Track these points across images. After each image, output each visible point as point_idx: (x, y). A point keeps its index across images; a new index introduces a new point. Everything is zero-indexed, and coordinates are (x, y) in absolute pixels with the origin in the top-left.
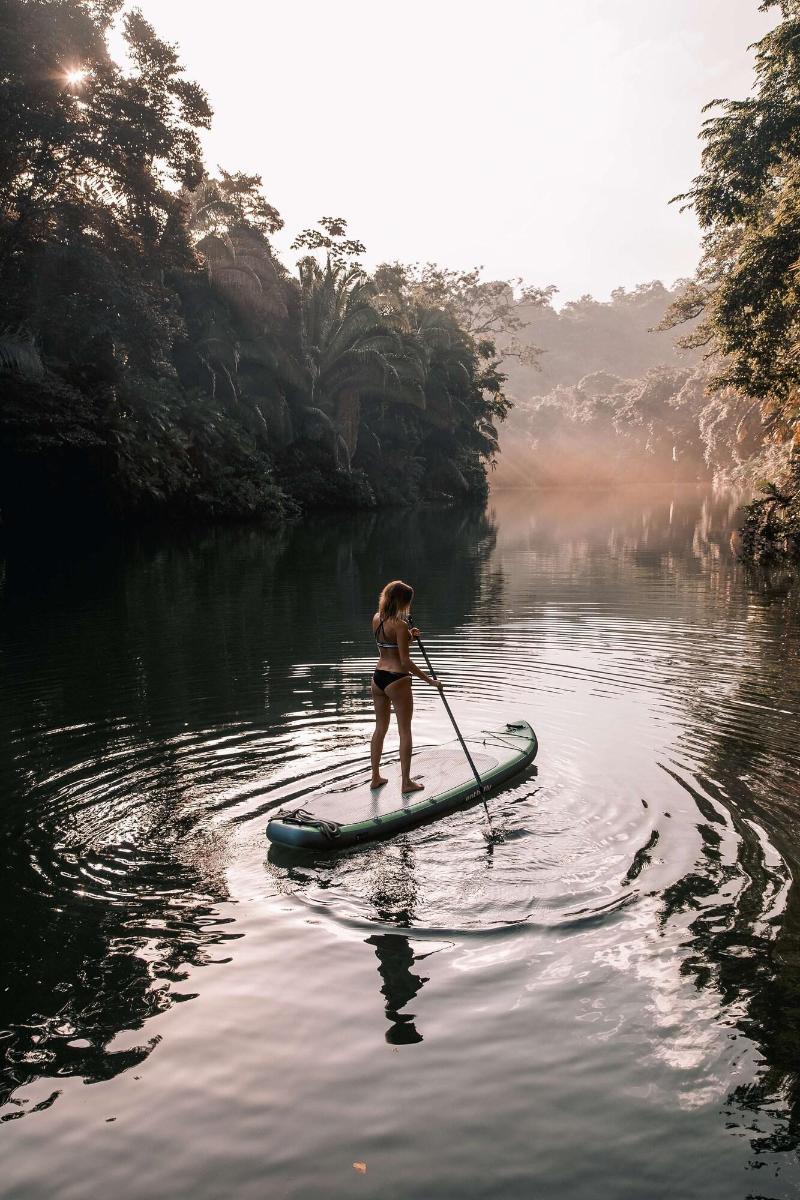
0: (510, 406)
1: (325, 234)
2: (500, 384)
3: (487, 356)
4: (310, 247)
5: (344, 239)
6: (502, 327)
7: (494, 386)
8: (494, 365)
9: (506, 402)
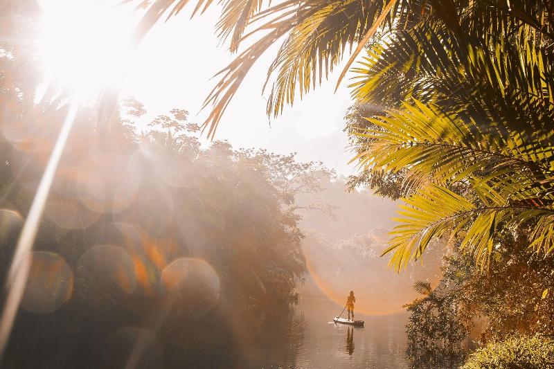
0: (303, 237)
1: (173, 118)
2: (297, 222)
3: (289, 203)
4: (163, 127)
5: (187, 122)
6: (308, 190)
7: (292, 223)
8: (293, 209)
9: (300, 234)
